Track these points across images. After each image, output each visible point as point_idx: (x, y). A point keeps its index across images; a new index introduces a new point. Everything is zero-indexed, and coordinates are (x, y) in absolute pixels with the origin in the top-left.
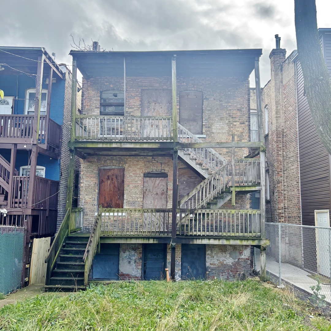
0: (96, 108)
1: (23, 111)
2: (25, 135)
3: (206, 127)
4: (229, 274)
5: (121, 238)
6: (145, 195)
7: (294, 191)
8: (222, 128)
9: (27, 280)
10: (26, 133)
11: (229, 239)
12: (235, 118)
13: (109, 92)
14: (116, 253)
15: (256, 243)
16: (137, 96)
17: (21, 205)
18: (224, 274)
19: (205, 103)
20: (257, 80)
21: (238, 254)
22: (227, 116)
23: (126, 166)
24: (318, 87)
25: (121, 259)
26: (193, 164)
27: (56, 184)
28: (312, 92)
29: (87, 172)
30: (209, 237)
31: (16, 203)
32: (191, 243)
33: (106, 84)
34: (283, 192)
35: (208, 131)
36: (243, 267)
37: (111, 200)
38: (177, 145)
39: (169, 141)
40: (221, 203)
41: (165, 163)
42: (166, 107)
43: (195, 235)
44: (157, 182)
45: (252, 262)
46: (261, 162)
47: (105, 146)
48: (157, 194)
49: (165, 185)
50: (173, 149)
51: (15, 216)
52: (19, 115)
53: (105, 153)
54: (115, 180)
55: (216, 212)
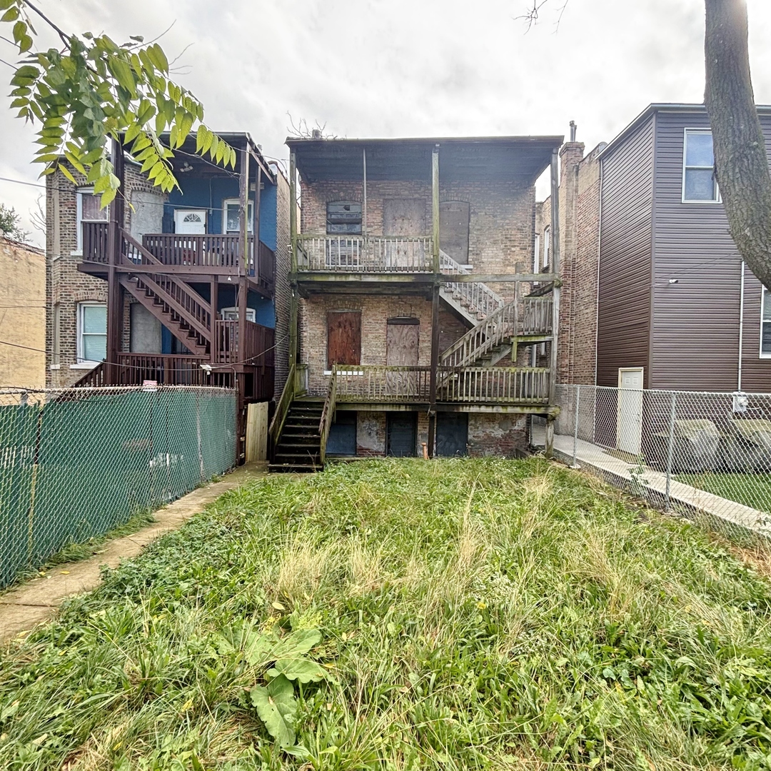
0: (321, 226)
1: (220, 231)
2: (227, 264)
3: (473, 254)
4: (497, 448)
5: (363, 404)
6: (389, 349)
7: (586, 342)
8: (496, 256)
9: (243, 457)
10: (227, 262)
11: (507, 406)
12: (514, 241)
13: (339, 203)
14: (353, 422)
15: (542, 411)
16: (377, 209)
17: (228, 360)
18: (491, 449)
19: (473, 219)
20: (554, 183)
21: (510, 424)
22: (503, 238)
23: (364, 309)
24: (748, 160)
25: (358, 429)
26: (456, 306)
27: (272, 332)
28: (734, 169)
29: (311, 316)
30: (479, 404)
31: (222, 357)
32: (456, 411)
33: (334, 191)
34: (569, 344)
35: (476, 259)
36: (516, 441)
37: (344, 355)
38: (438, 278)
39: (426, 272)
40: (497, 359)
41: (416, 305)
42: (418, 225)
43: (461, 401)
44: (405, 331)
45: (527, 434)
46: (554, 301)
47: (338, 279)
48: (405, 347)
49: (416, 335)
50: (432, 284)
51: (221, 374)
52: (218, 235)
53: (335, 290)
54: (348, 327)
55: (490, 371)
